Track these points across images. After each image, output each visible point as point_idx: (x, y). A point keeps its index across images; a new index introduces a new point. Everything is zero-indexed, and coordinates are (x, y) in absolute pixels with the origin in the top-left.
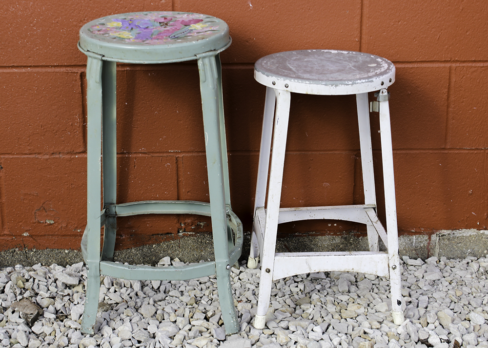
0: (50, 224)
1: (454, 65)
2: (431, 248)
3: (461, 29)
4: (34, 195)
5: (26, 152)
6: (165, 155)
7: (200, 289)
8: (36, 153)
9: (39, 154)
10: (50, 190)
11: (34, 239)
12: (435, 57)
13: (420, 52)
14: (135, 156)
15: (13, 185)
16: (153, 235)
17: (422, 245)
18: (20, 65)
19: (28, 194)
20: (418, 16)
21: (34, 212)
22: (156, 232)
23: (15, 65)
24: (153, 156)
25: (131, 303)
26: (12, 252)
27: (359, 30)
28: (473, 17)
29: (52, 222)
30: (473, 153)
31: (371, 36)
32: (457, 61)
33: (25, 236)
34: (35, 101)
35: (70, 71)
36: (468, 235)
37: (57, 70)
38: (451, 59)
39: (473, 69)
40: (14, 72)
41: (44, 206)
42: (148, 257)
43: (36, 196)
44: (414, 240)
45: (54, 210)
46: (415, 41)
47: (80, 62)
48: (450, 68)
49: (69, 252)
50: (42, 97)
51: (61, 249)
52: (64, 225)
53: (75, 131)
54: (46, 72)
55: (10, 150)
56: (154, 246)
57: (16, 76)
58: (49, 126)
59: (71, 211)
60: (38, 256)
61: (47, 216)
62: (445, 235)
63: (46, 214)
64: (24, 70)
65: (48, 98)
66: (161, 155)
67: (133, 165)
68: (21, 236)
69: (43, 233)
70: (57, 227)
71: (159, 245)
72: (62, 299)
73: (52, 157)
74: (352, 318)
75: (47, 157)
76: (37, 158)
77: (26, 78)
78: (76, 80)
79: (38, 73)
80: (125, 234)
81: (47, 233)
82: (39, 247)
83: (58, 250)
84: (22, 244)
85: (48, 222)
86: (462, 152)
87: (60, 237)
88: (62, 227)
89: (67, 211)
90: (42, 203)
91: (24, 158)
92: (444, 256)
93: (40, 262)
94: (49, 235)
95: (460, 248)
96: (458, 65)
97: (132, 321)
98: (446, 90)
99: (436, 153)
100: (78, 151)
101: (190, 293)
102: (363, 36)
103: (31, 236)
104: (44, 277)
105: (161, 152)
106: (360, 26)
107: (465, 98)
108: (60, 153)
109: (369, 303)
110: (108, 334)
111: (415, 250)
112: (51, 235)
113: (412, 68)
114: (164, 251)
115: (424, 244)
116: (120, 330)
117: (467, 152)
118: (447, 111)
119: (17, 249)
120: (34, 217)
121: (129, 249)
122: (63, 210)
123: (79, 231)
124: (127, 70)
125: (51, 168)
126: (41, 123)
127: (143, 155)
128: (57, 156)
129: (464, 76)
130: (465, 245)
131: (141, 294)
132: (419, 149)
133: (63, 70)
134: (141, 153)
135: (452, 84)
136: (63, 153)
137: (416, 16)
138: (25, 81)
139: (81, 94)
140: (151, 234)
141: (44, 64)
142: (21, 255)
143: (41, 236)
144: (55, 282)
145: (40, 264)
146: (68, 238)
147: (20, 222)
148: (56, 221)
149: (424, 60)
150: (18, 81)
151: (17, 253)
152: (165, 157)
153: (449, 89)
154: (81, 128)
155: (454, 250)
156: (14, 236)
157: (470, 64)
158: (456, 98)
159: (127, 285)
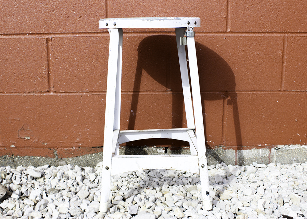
0: (28, 140)
1: (286, 35)
2: (271, 157)
3: (291, 11)
4: (17, 120)
5: (12, 92)
6: (100, 93)
7: (122, 181)
8: (18, 92)
9: (20, 92)
10: (27, 116)
11: (18, 149)
12: (274, 30)
13: (265, 26)
14: (81, 94)
15: (4, 113)
16: (93, 148)
17: (265, 155)
18: (8, 33)
19: (13, 119)
20: (263, 2)
21: (17, 131)
22: (95, 146)
23: (5, 33)
24: (93, 94)
25: (73, 189)
26: (4, 157)
27: (226, 10)
28: (299, 3)
29: (29, 138)
30: (298, 94)
31: (233, 15)
32: (289, 32)
33: (12, 148)
34: (18, 57)
35: (40, 37)
36: (294, 149)
37: (32, 36)
38: (285, 31)
39: (299, 38)
40: (4, 38)
41: (24, 127)
42: (90, 162)
43: (19, 121)
44: (260, 152)
45: (30, 130)
46: (262, 19)
47: (46, 31)
48: (284, 36)
49: (40, 158)
50: (22, 55)
51: (35, 156)
52: (36, 140)
53: (43, 77)
54: (24, 38)
55: (2, 90)
56: (94, 155)
57: (6, 41)
58: (27, 74)
59: (41, 131)
60: (21, 161)
61: (26, 134)
62: (280, 149)
63: (25, 132)
64: (10, 37)
65: (26, 55)
66: (98, 94)
67: (80, 101)
68: (10, 147)
69: (23, 145)
70: (32, 141)
71: (97, 154)
72: (26, 186)
73: (29, 94)
74: (227, 200)
75: (25, 95)
76: (19, 96)
77: (12, 42)
78: (44, 44)
79: (19, 39)
80: (75, 147)
81: (26, 146)
82: (21, 155)
83: (33, 157)
84: (10, 153)
85: (26, 138)
86: (291, 93)
87: (34, 148)
88: (35, 141)
89: (38, 131)
90: (23, 125)
91: (11, 95)
92: (279, 162)
93: (22, 164)
94: (27, 147)
95: (289, 157)
96: (289, 35)
97: (71, 201)
98: (282, 52)
99: (275, 94)
100: (45, 91)
101: (114, 183)
102: (228, 15)
103: (16, 147)
104: (20, 173)
105: (98, 92)
106: (226, 8)
107: (293, 57)
108: (33, 92)
109: (238, 190)
110: (51, 209)
111: (261, 159)
112: (29, 147)
113: (260, 36)
114: (100, 158)
115: (267, 155)
116: (61, 207)
117: (294, 93)
118: (282, 66)
119: (8, 156)
120: (18, 135)
121: (78, 156)
122: (35, 130)
123: (46, 144)
124: (76, 37)
125: (28, 102)
126: (21, 72)
127: (86, 94)
128: (32, 94)
129: (293, 42)
130: (292, 155)
131: (81, 183)
132: (264, 91)
133: (35, 36)
134: (85, 92)
135: (286, 48)
136: (36, 92)
137: (262, 2)
138: (12, 44)
139: (47, 53)
140: (92, 147)
141: (23, 32)
142: (10, 160)
143: (22, 147)
144: (27, 176)
145: (22, 165)
146: (39, 149)
147: (9, 138)
148: (31, 137)
149: (267, 31)
150: (7, 44)
151: (7, 159)
152: (100, 95)
153: (283, 50)
154: (46, 75)
155: (285, 159)
156: (5, 147)
157: (296, 35)
158: (288, 57)
159: (72, 178)
